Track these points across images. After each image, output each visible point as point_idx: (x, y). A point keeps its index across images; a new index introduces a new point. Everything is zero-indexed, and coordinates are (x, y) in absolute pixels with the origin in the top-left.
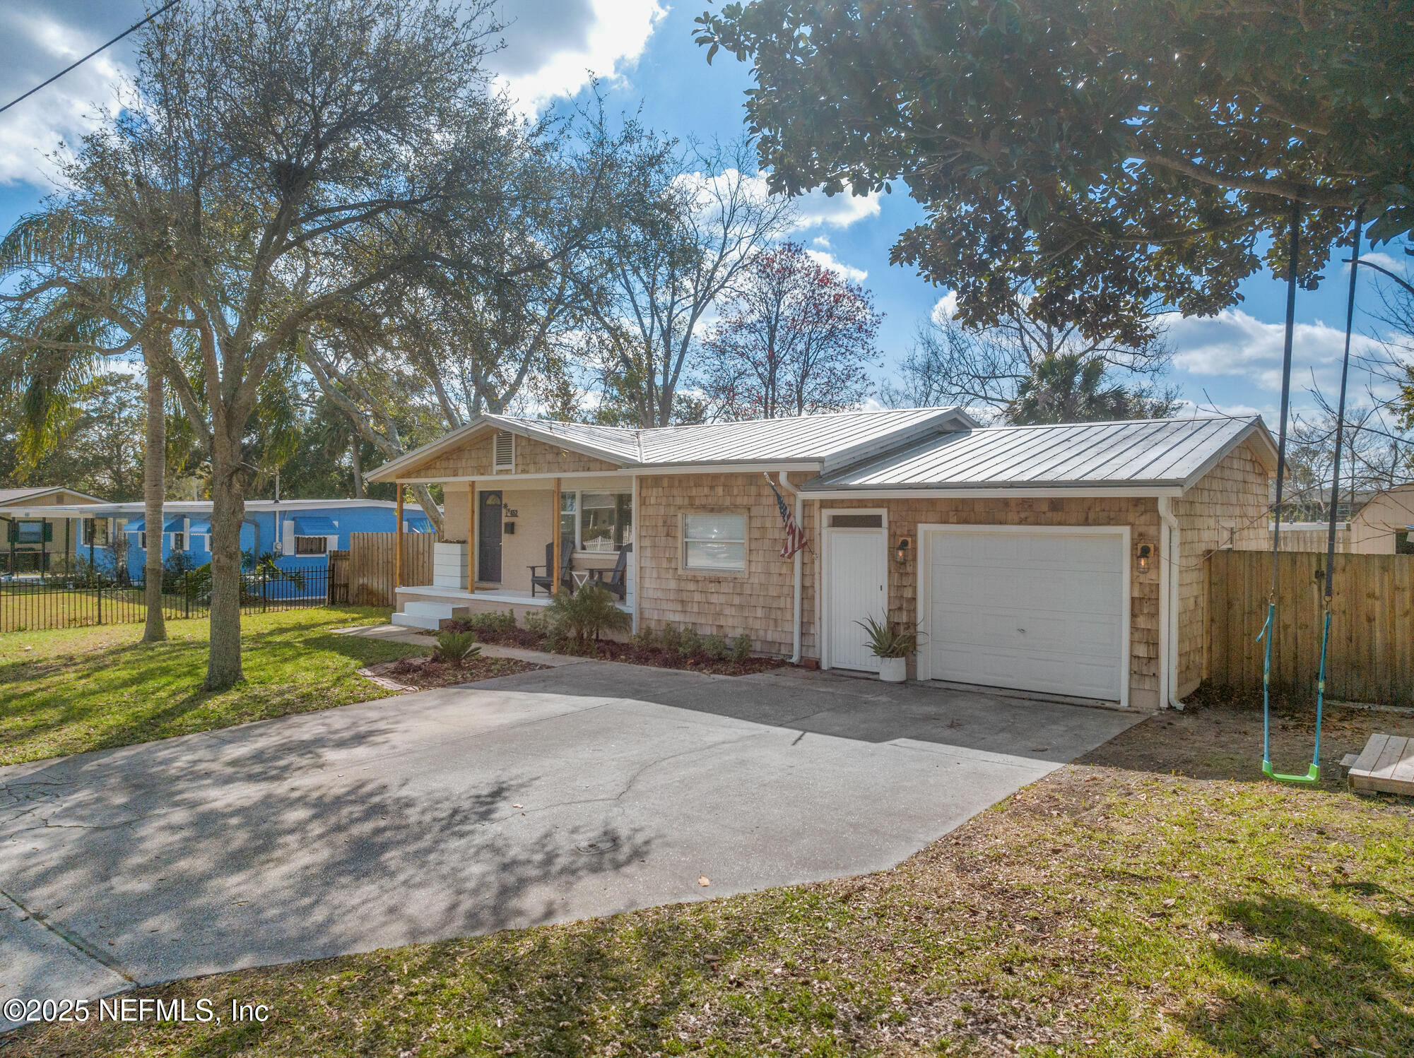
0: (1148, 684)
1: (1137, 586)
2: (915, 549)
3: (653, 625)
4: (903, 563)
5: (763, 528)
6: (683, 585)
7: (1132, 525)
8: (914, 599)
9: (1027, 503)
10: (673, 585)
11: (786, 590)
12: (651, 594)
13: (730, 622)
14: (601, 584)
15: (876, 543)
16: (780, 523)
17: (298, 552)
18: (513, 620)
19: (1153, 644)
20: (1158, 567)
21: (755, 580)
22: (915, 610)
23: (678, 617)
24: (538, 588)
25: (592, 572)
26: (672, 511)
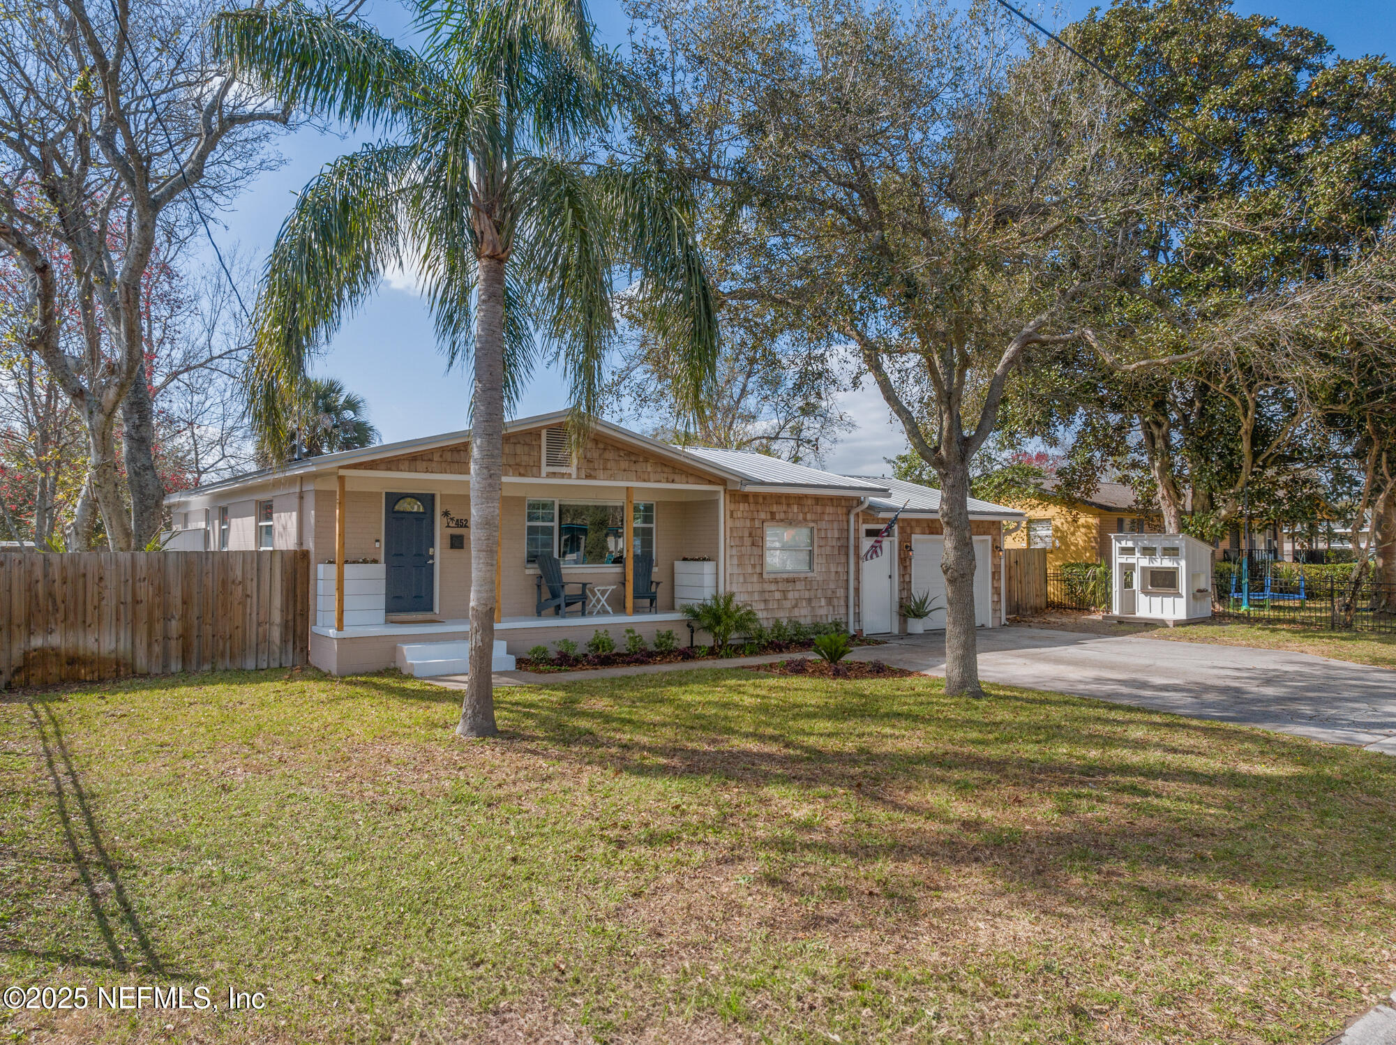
1: (993, 566)
4: (905, 560)
5: (826, 538)
6: (767, 587)
7: (991, 534)
8: (911, 581)
10: (757, 587)
19: (999, 594)
21: (820, 578)
26: (757, 524)
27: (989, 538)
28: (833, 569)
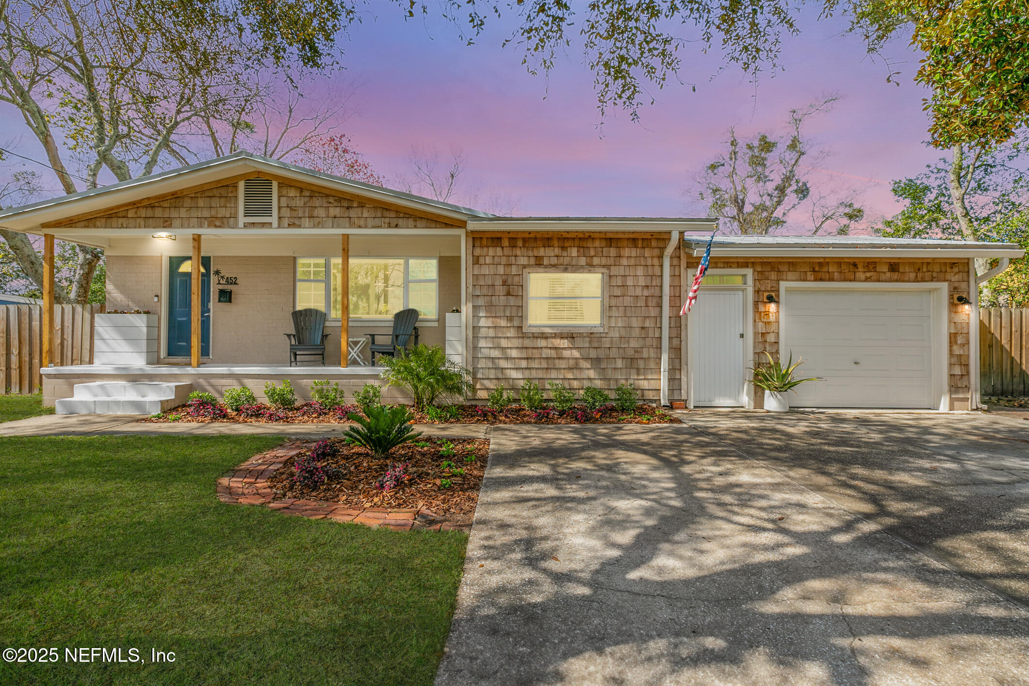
0: (961, 394)
1: (952, 325)
2: (778, 302)
4: (767, 314)
5: (624, 286)
6: (529, 342)
7: (949, 281)
8: (777, 343)
9: (872, 266)
10: (515, 343)
11: (652, 341)
19: (965, 365)
21: (614, 334)
22: (777, 350)
26: (514, 270)
27: (945, 285)
28: (635, 323)
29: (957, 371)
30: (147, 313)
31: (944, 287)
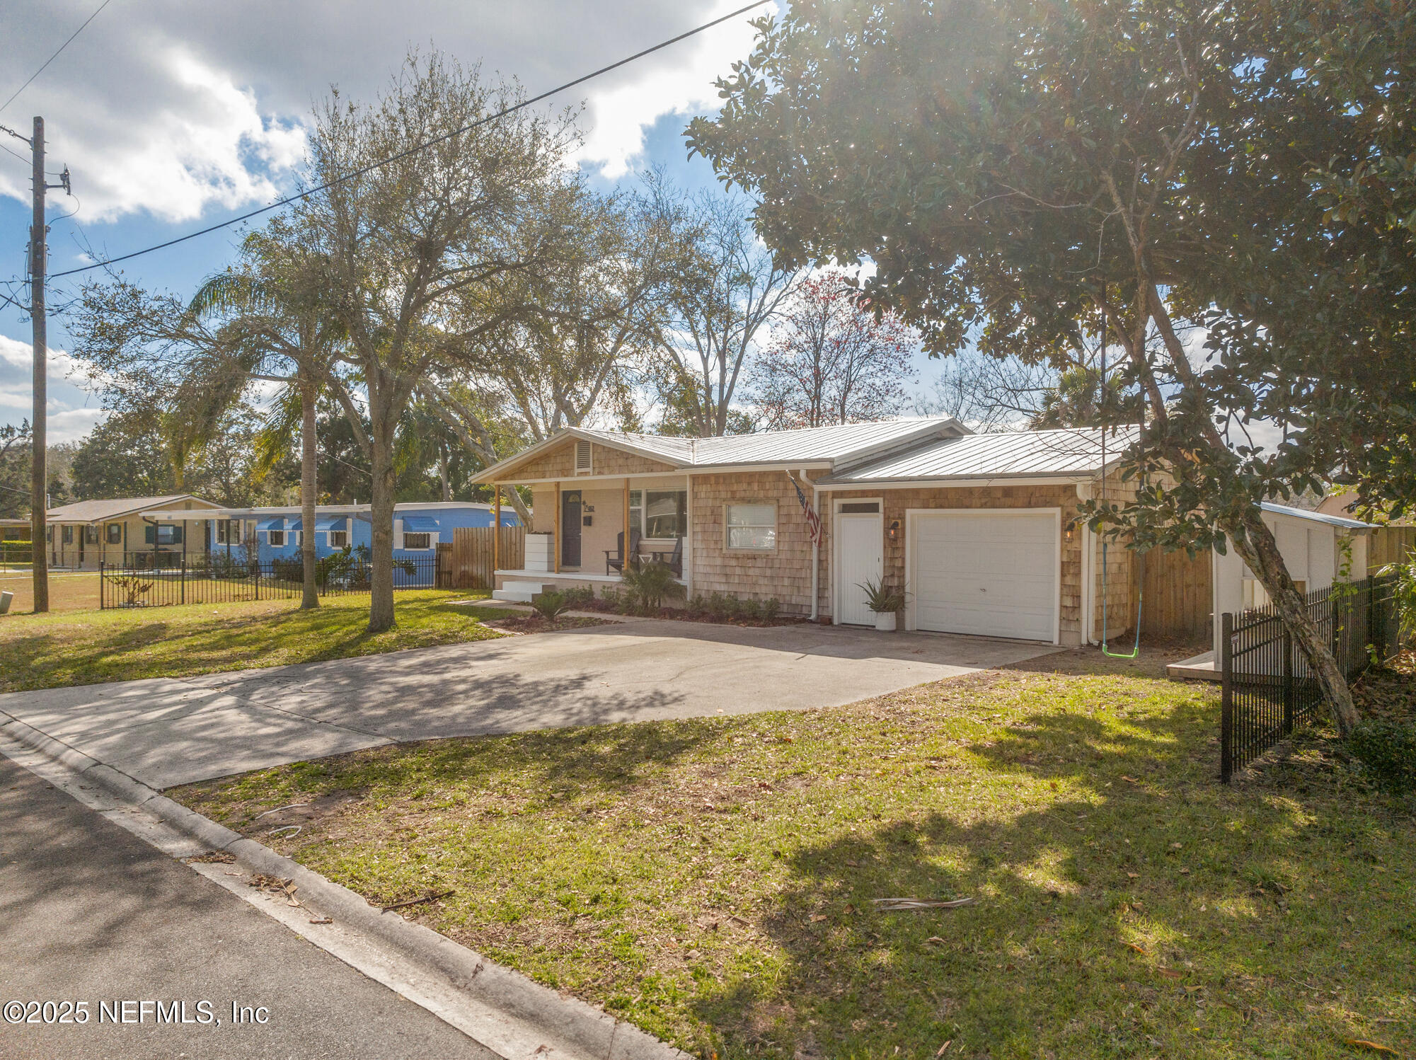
0: (1073, 627)
1: (1065, 553)
2: (903, 529)
3: (703, 594)
4: (895, 540)
5: (789, 515)
6: (727, 562)
7: (1062, 506)
8: (903, 567)
9: (987, 491)
10: (719, 561)
11: (806, 563)
12: (701, 569)
13: (764, 590)
14: (663, 564)
15: (874, 525)
16: (802, 511)
17: (406, 546)
18: (591, 593)
19: (1077, 597)
20: (1080, 539)
21: (782, 556)
22: (903, 576)
23: (723, 588)
24: (611, 568)
25: (655, 554)
28: (797, 547)
29: (1068, 602)
30: (549, 533)
31: (1057, 511)
